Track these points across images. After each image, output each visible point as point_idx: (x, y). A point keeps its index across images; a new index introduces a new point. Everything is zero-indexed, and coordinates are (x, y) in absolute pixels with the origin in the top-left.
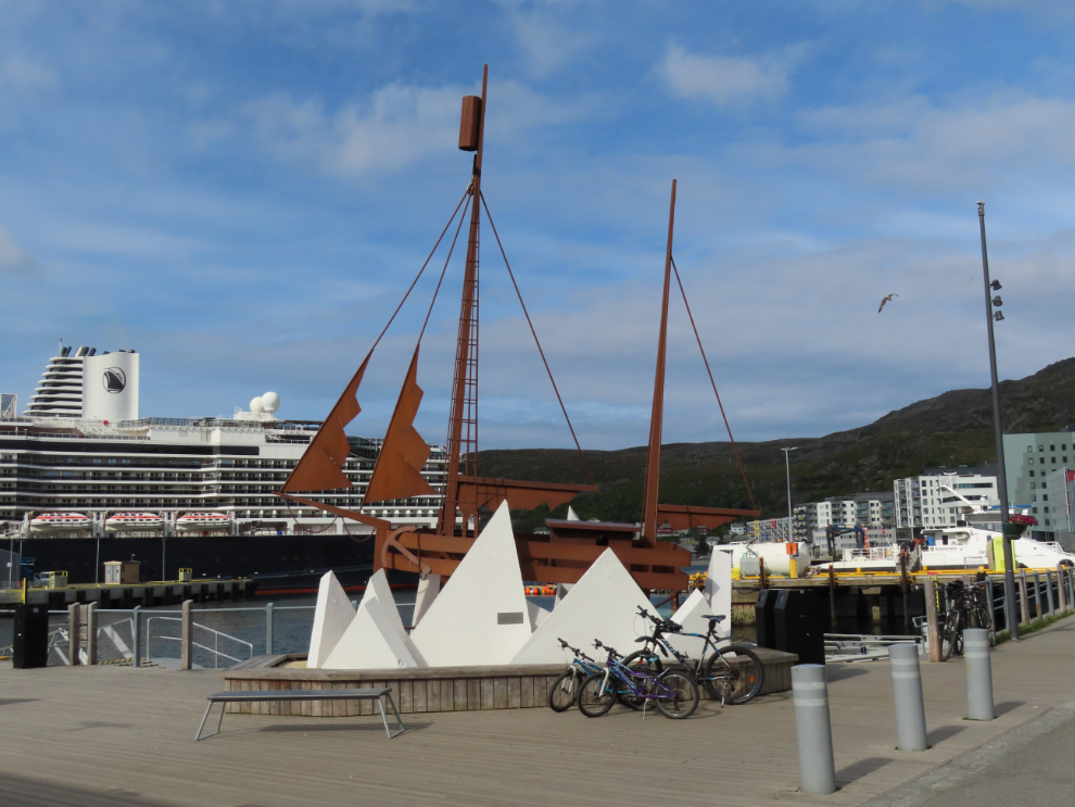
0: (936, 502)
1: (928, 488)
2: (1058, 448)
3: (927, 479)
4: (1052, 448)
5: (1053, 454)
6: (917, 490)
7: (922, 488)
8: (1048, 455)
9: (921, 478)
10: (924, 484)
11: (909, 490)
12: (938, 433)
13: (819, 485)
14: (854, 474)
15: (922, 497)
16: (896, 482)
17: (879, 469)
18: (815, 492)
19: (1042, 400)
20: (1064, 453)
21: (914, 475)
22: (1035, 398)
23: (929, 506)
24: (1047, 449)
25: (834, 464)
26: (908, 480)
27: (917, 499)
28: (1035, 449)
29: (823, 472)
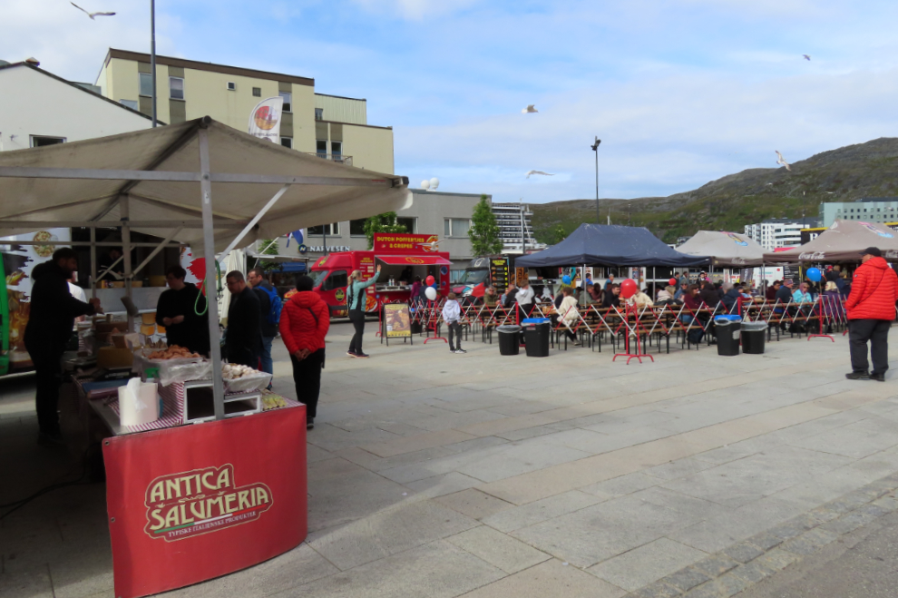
0: (770, 238)
1: (766, 230)
2: (855, 211)
3: (766, 225)
4: (852, 211)
5: (852, 214)
6: (760, 231)
7: (762, 230)
8: (849, 214)
9: (762, 225)
10: (764, 228)
11: (754, 231)
12: (746, 196)
13: (673, 225)
14: (695, 219)
15: (762, 235)
16: (746, 227)
17: (710, 216)
18: (671, 230)
19: (810, 177)
20: (859, 214)
21: (758, 221)
22: (806, 175)
23: (766, 240)
24: (849, 211)
25: (682, 213)
26: (754, 226)
27: (759, 235)
28: (842, 211)
29: (676, 218)
